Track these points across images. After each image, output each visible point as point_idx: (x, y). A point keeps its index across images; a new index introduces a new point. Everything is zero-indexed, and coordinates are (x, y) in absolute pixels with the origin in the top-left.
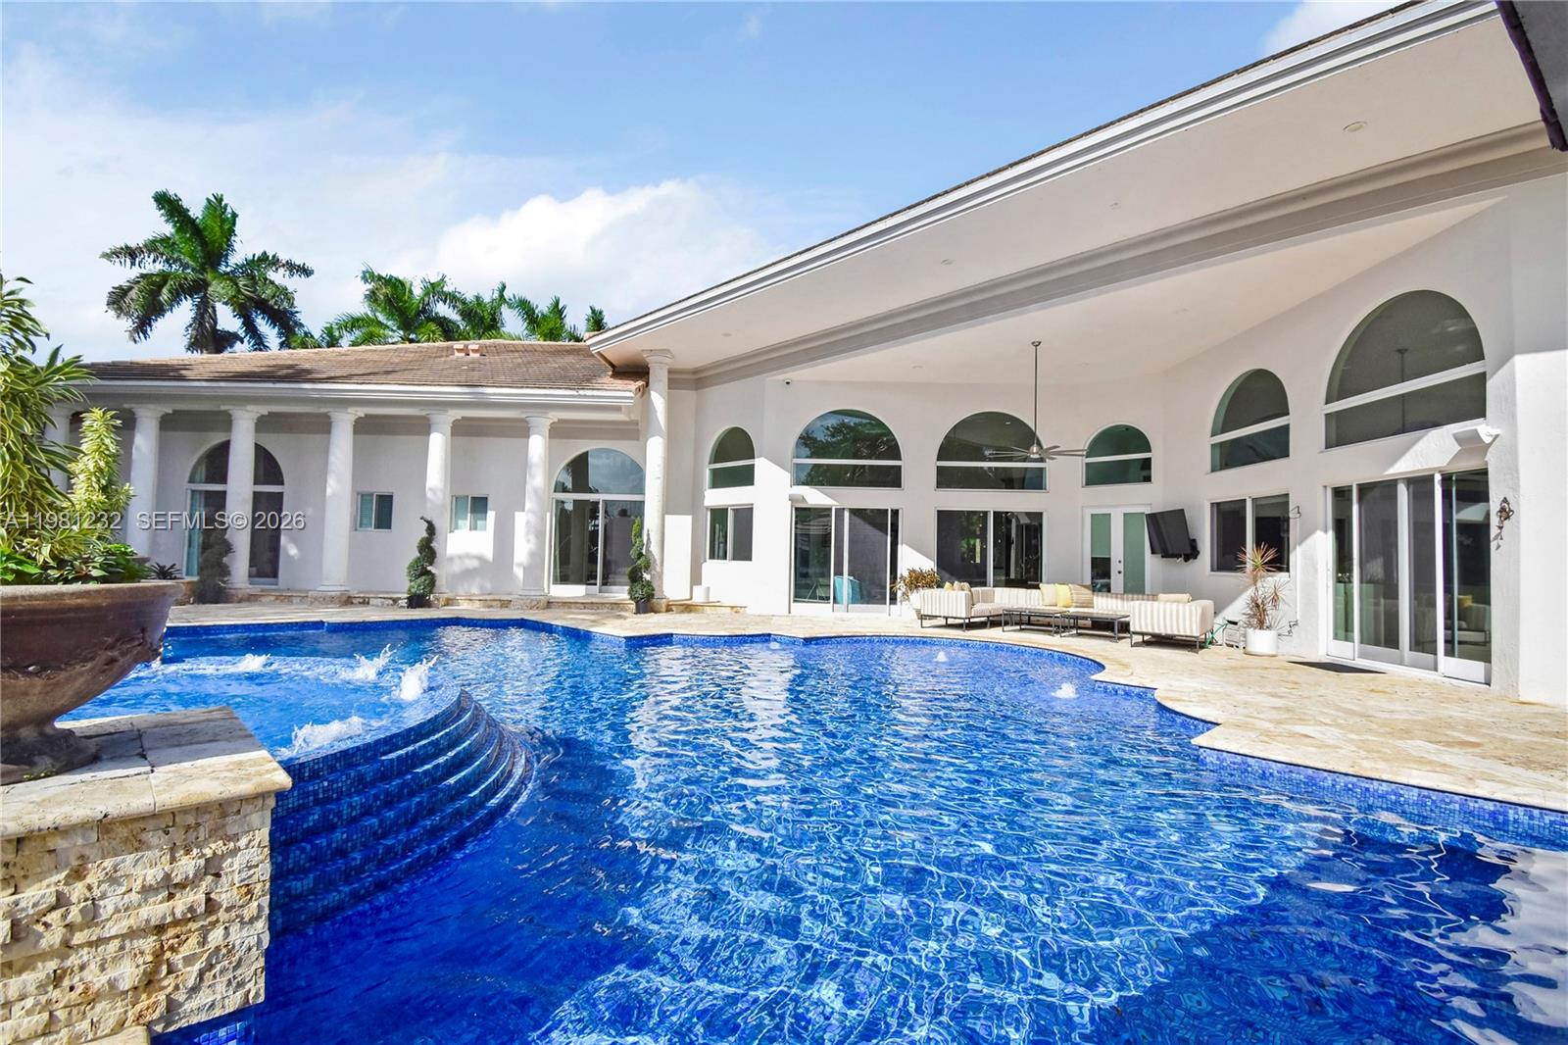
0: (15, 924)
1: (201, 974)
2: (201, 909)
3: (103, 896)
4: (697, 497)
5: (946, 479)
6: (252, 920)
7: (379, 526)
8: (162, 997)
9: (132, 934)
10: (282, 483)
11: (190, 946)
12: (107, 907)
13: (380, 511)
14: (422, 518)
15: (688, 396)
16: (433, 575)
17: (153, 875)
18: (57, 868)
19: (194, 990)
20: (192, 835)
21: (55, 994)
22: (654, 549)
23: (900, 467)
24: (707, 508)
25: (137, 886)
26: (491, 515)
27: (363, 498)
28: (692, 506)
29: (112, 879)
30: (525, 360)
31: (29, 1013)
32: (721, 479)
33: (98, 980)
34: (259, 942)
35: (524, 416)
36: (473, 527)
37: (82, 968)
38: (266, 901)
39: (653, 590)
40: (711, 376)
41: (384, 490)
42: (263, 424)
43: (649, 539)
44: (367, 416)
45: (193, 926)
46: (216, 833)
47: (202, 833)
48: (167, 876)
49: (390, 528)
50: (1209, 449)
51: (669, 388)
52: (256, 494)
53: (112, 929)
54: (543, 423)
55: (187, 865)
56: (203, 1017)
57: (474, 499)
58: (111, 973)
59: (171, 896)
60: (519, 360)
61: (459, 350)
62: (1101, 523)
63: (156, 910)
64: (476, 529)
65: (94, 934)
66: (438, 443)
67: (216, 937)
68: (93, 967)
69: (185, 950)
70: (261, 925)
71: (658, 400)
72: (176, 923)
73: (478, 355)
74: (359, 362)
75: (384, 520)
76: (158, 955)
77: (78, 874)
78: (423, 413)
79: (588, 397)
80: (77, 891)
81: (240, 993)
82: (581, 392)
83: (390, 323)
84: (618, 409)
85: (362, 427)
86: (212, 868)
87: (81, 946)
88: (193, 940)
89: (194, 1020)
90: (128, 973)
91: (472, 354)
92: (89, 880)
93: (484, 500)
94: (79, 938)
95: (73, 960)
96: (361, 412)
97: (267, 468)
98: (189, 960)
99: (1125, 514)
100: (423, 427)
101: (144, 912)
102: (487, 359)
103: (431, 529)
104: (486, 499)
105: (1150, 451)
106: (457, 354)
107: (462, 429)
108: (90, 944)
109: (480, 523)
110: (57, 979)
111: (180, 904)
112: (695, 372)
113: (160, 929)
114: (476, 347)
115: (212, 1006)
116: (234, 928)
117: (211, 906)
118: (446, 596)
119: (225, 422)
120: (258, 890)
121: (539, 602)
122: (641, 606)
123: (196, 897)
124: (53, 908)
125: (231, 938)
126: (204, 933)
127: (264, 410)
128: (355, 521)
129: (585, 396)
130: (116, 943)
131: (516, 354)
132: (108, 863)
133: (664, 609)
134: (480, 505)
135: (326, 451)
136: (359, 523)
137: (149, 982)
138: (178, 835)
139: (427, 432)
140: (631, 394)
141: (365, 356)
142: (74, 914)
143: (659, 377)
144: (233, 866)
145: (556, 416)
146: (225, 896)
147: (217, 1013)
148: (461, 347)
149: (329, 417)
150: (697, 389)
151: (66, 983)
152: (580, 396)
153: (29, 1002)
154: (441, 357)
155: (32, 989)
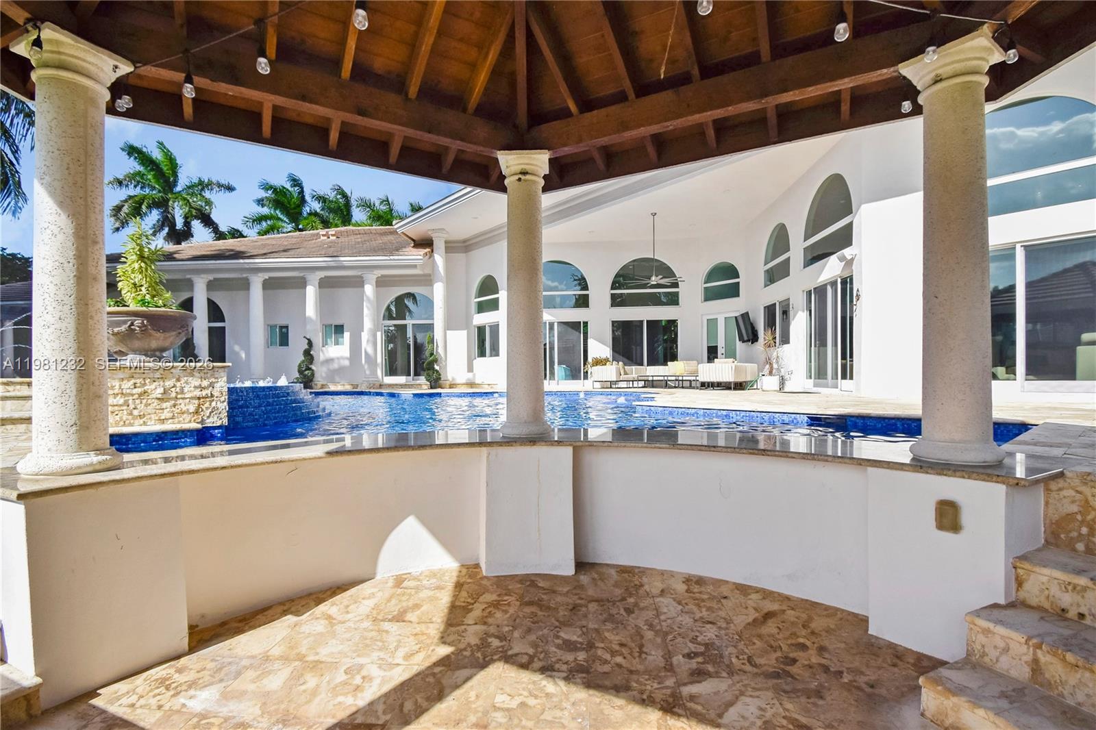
0: (164, 389)
1: (210, 413)
2: (209, 395)
3: (185, 387)
4: (469, 319)
5: (617, 301)
6: (224, 402)
7: (281, 345)
8: (200, 417)
9: (192, 398)
10: (224, 321)
11: (207, 405)
12: (186, 390)
13: (282, 336)
14: (305, 337)
15: (460, 257)
16: (313, 370)
17: (197, 384)
18: (173, 377)
19: (208, 417)
20: (206, 375)
21: (174, 409)
22: (441, 351)
23: (588, 295)
24: (475, 326)
25: (193, 386)
26: (347, 335)
27: (272, 328)
28: (466, 324)
29: (186, 383)
30: (363, 240)
31: (168, 412)
32: (482, 308)
33: (184, 409)
34: (225, 408)
35: (360, 273)
36: (337, 343)
37: (180, 404)
38: (227, 397)
39: (440, 375)
40: (472, 244)
41: (283, 323)
42: (211, 286)
43: (437, 345)
44: (270, 278)
45: (208, 400)
46: (212, 376)
47: (209, 375)
48: (200, 385)
49: (288, 345)
50: (763, 272)
51: (446, 252)
52: (210, 329)
53: (187, 396)
54: (371, 277)
55: (205, 383)
56: (211, 425)
57: (336, 326)
58: (187, 407)
59: (201, 391)
60: (360, 240)
61: (323, 235)
62: (712, 324)
63: (197, 393)
64: (338, 344)
65: (183, 396)
66: (311, 291)
67: (214, 404)
68: (183, 405)
69: (206, 405)
70: (226, 404)
71: (439, 259)
72: (203, 398)
73: (335, 238)
74: (264, 246)
75: (284, 341)
76: (199, 405)
77: (178, 380)
78: (302, 275)
79: (396, 259)
80: (178, 384)
81: (221, 421)
82: (392, 257)
83: (285, 219)
84: (415, 266)
85: (268, 285)
86: (212, 385)
87: (180, 398)
88: (208, 403)
89: (209, 425)
90: (192, 408)
91: (331, 237)
92: (181, 382)
93: (342, 326)
94: (179, 396)
95: (178, 402)
96: (267, 276)
97: (215, 312)
98: (207, 408)
99: (725, 318)
100: (301, 284)
101: (195, 393)
102: (340, 240)
103: (310, 343)
104: (343, 326)
105: (738, 277)
106: (322, 238)
107: (324, 284)
108: (182, 398)
109: (340, 340)
110: (174, 406)
111: (204, 393)
112: (465, 241)
113: (199, 398)
114: (333, 233)
115: (213, 423)
116: (219, 403)
117: (212, 396)
118: (321, 383)
119: (190, 285)
120: (224, 393)
121: (374, 385)
122: (433, 384)
123: (208, 392)
124: (173, 387)
125: (218, 405)
126: (211, 402)
127: (211, 277)
128: (268, 343)
129: (394, 260)
130: (188, 400)
131: (359, 236)
132: (186, 378)
133: (448, 387)
134: (339, 329)
135: (247, 300)
136: (270, 343)
137: (197, 412)
138: (202, 374)
139: (304, 287)
140: (421, 257)
141: (268, 242)
142: (178, 390)
143: (439, 245)
144: (217, 385)
145: (380, 273)
146: (216, 394)
147: (214, 425)
148: (324, 233)
149: (248, 280)
150: (466, 252)
151: (177, 407)
152: (391, 260)
153: (168, 410)
154: (313, 240)
155: (168, 406)
